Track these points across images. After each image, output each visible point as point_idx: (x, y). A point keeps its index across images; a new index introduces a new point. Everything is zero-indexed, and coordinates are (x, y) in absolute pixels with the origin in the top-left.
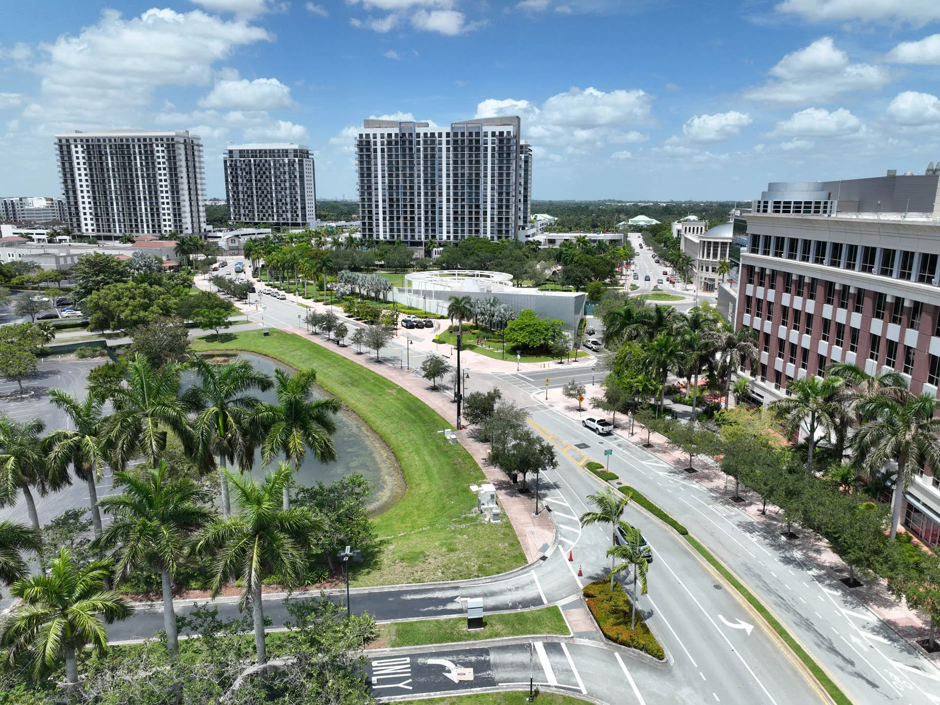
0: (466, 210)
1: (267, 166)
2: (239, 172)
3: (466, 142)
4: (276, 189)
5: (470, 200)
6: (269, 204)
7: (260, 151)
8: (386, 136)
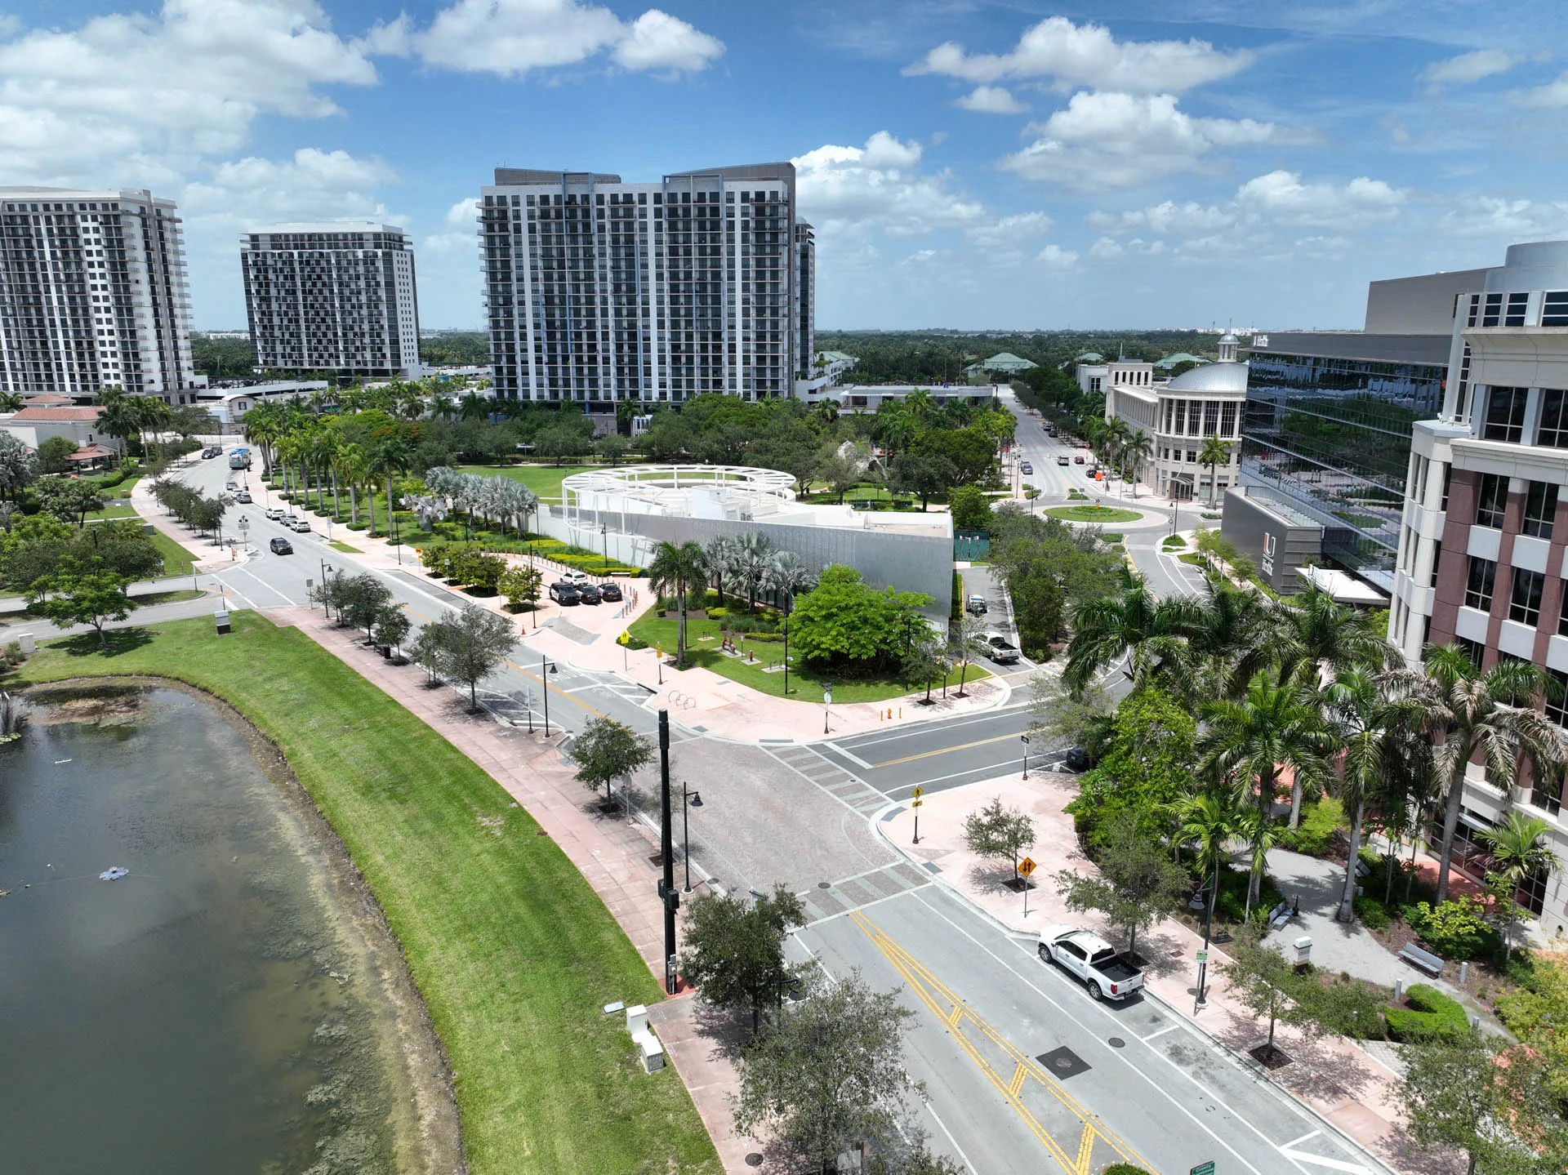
0: (696, 342)
1: (324, 264)
2: (271, 276)
3: (694, 212)
4: (342, 307)
5: (704, 324)
6: (330, 336)
7: (311, 236)
8: (537, 199)
